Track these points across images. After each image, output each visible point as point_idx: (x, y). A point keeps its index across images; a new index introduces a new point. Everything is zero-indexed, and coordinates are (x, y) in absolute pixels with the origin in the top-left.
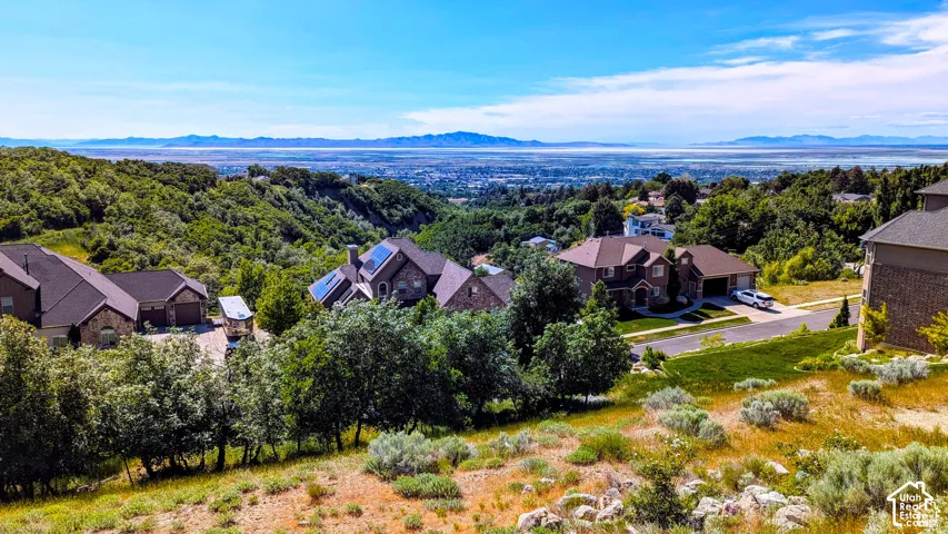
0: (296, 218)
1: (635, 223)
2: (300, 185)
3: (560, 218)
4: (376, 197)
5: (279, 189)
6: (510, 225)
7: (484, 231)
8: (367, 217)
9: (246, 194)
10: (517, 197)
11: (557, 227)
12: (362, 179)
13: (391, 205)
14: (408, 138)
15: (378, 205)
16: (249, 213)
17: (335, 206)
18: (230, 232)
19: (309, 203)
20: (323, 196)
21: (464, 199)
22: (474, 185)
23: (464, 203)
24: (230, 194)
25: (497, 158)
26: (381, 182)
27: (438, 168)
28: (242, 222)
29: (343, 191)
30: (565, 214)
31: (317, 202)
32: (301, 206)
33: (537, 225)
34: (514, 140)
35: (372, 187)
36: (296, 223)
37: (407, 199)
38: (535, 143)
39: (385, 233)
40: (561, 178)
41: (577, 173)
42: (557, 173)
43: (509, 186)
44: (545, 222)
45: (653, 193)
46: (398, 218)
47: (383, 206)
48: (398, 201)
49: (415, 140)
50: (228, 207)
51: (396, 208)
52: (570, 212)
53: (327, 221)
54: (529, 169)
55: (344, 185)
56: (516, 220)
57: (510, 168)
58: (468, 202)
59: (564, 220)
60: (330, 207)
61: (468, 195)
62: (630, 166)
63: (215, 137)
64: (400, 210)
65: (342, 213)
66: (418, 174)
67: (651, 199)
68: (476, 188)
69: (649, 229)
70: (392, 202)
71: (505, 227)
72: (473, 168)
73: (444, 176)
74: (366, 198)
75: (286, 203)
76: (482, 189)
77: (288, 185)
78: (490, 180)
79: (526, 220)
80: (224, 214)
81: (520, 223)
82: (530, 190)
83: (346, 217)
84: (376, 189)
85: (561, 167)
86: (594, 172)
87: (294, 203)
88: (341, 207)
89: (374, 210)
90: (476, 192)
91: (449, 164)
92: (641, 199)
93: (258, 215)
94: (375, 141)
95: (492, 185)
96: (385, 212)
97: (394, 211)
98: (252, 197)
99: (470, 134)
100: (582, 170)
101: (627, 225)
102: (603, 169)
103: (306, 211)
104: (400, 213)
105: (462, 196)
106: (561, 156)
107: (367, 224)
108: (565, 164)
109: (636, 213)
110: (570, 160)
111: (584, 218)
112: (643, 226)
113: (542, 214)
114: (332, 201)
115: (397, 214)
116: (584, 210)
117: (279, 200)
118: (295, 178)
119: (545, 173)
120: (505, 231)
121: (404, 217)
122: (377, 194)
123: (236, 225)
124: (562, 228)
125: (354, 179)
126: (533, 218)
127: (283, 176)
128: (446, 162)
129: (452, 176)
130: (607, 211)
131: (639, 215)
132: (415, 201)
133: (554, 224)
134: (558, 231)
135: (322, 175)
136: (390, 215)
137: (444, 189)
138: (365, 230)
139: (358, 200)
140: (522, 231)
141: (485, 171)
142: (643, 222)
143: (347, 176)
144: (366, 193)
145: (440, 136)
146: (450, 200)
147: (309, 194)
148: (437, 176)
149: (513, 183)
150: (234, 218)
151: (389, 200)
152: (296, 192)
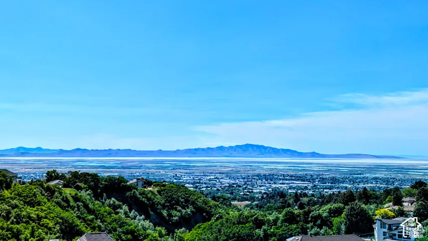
0: (79, 217)
1: (383, 225)
2: (90, 188)
3: (315, 219)
4: (159, 199)
5: (69, 192)
6: (270, 225)
7: (247, 231)
8: (148, 217)
9: (35, 195)
10: (291, 201)
11: (312, 228)
12: (148, 183)
13: (172, 207)
14: (203, 149)
15: (159, 207)
16: (33, 212)
17: (120, 207)
18: (8, 230)
19: (95, 205)
20: (110, 198)
21: (247, 202)
22: (260, 189)
23: (247, 206)
24: (19, 195)
25: (280, 167)
26: (164, 186)
27: (228, 175)
28: (24, 220)
29: (128, 194)
30: (319, 216)
31: (103, 203)
32: (86, 206)
33: (294, 226)
34: (296, 151)
35: (156, 190)
36: (78, 222)
37: (187, 201)
38: (314, 155)
39: (164, 232)
40: (337, 185)
41: (353, 181)
42: (334, 180)
43: (290, 191)
44: (301, 223)
45: (408, 199)
46: (176, 218)
47: (164, 207)
48: (178, 203)
49: (208, 151)
50: (16, 206)
51: (176, 209)
52: (325, 215)
53: (109, 220)
54: (309, 177)
55: (130, 188)
56: (276, 221)
57: (292, 176)
58: (251, 205)
59: (319, 222)
60: (115, 207)
61: (252, 199)
62: (400, 176)
63: (39, 149)
64: (179, 211)
65: (126, 213)
66: (210, 180)
67: (405, 204)
68: (260, 193)
69: (396, 232)
70: (172, 203)
71: (265, 227)
72: (258, 175)
73: (233, 182)
74: (149, 199)
75: (72, 203)
76: (265, 193)
77: (78, 188)
78: (274, 186)
79: (284, 221)
80: (9, 213)
81: (279, 224)
82: (305, 195)
83: (129, 217)
84: (158, 191)
85: (338, 176)
86: (367, 181)
87: (80, 204)
88: (125, 208)
89: (155, 210)
90: (260, 196)
91: (237, 172)
92: (394, 205)
93: (43, 214)
94: (175, 152)
95: (274, 190)
96: (165, 213)
97: (174, 212)
98: (40, 198)
99: (258, 146)
100: (357, 178)
101: (376, 227)
102: (375, 179)
103: (90, 212)
104: (178, 214)
105: (247, 200)
106: (339, 165)
107: (147, 223)
108: (341, 173)
109: (386, 216)
110: (345, 170)
111: (336, 220)
112: (390, 229)
113: (299, 216)
114: (117, 203)
115: (176, 215)
116: (337, 212)
117: (67, 201)
118: (86, 182)
119: (323, 180)
120: (265, 231)
121: (182, 217)
122: (159, 196)
123: (18, 223)
124: (315, 229)
125: (140, 183)
126: (291, 219)
127: (75, 179)
128: (234, 169)
129: (241, 182)
130: (357, 214)
131: (389, 218)
132: (193, 203)
133: (309, 225)
134: (313, 232)
135: (111, 180)
136: (170, 215)
137: (232, 193)
138: (145, 229)
139: (142, 201)
140: (280, 231)
141: (270, 178)
142: (390, 225)
143: (135, 180)
144: (149, 195)
145: (231, 147)
146: (234, 203)
147: (97, 196)
148: (226, 181)
149: (294, 188)
150: (18, 216)
151: (169, 202)
152: (85, 194)
